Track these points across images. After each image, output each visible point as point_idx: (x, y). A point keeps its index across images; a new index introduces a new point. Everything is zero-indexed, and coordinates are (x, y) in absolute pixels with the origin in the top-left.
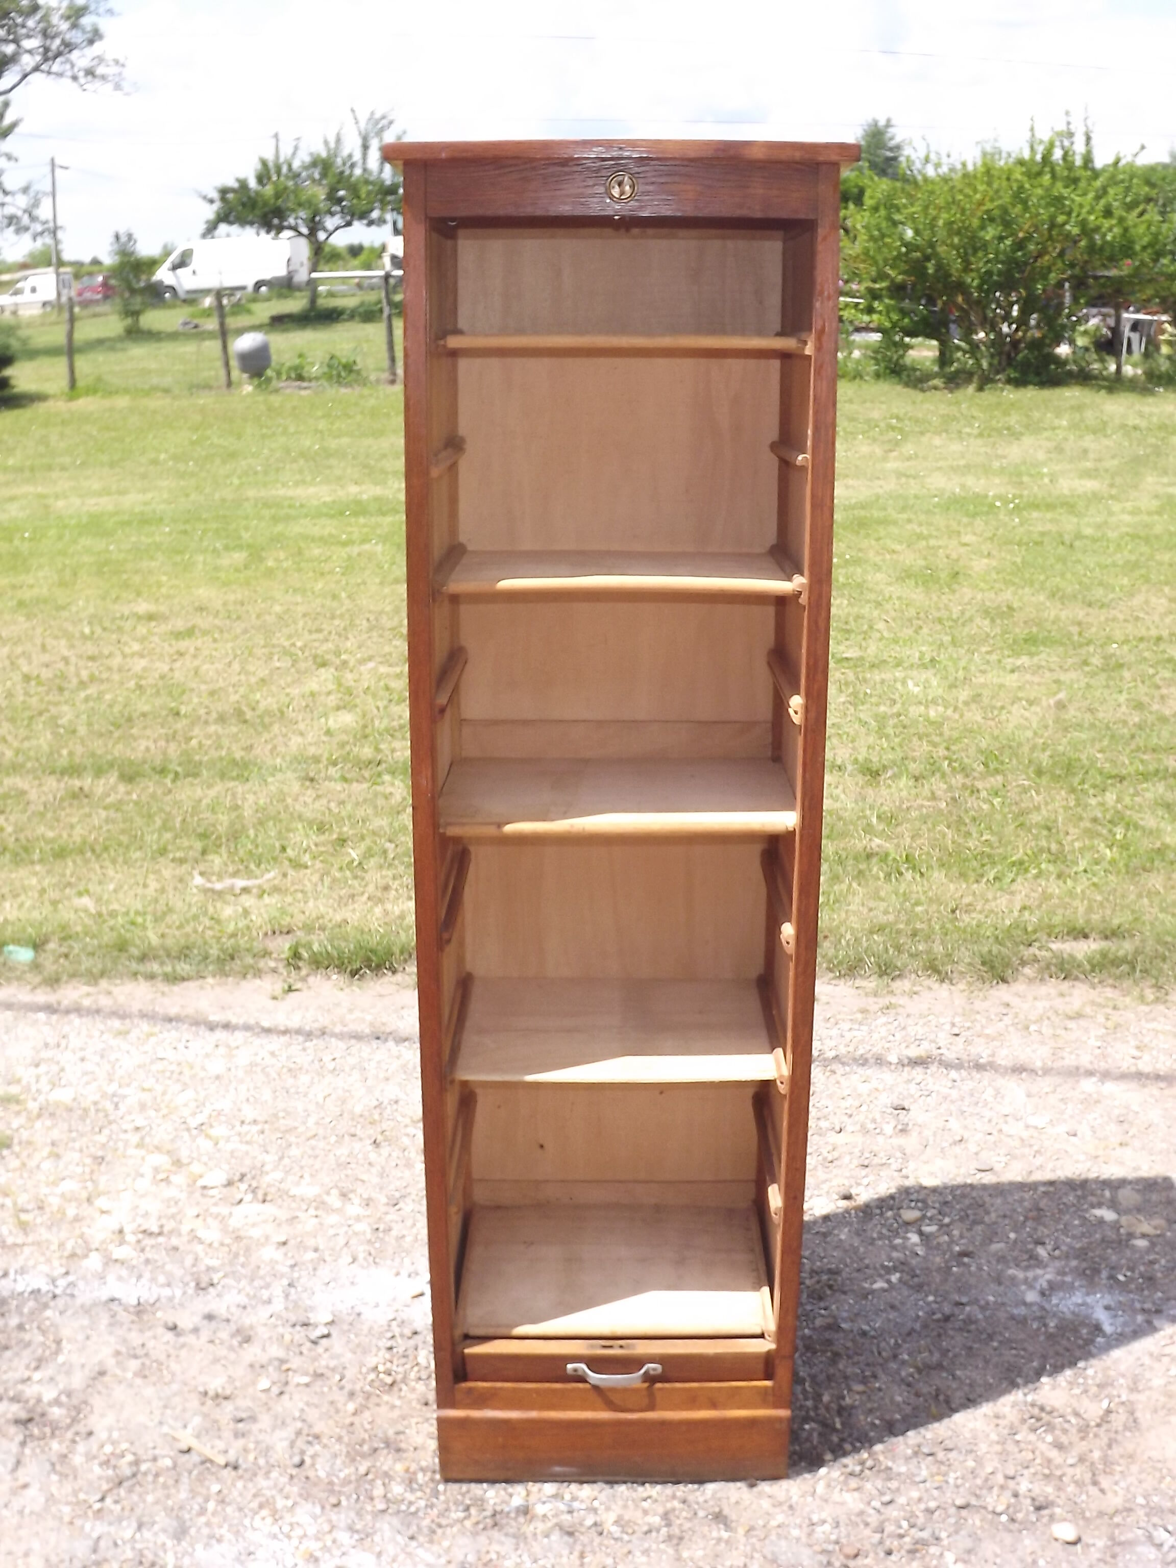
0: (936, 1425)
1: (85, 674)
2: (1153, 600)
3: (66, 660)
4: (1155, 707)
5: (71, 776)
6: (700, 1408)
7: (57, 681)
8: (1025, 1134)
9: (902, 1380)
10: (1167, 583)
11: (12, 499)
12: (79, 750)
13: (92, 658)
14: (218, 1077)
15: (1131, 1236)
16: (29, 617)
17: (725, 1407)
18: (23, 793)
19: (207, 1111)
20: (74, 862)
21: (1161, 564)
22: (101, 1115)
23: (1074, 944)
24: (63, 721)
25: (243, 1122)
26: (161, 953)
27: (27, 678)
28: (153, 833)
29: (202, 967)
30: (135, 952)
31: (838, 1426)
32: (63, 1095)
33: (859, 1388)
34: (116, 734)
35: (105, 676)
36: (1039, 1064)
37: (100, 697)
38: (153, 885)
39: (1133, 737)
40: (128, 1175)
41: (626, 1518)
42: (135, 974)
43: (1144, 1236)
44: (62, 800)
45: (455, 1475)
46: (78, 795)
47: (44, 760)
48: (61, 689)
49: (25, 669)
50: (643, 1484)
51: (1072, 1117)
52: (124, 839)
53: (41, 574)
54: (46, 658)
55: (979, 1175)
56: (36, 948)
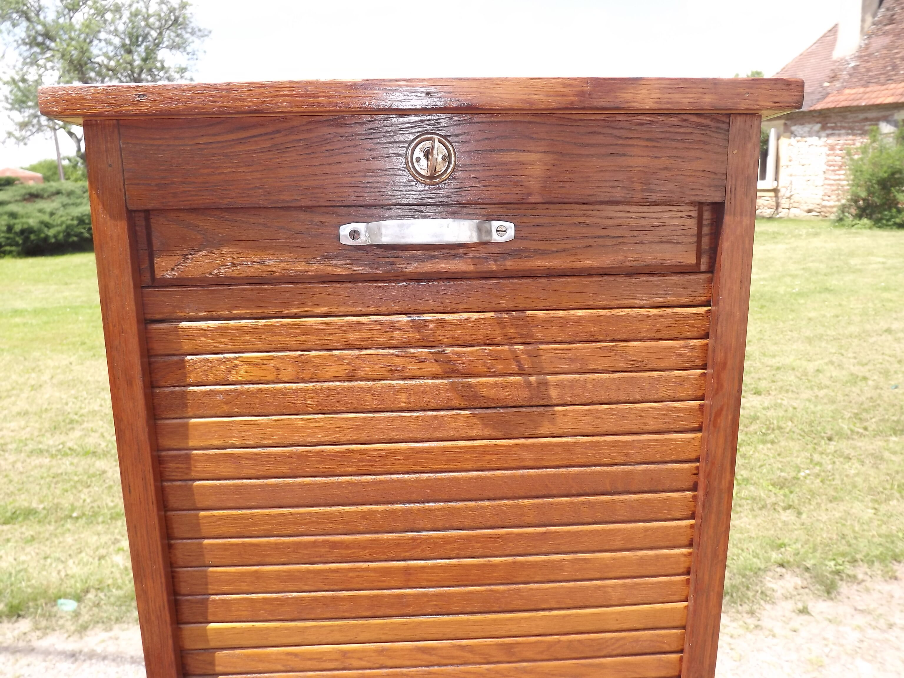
56: (79, 599)
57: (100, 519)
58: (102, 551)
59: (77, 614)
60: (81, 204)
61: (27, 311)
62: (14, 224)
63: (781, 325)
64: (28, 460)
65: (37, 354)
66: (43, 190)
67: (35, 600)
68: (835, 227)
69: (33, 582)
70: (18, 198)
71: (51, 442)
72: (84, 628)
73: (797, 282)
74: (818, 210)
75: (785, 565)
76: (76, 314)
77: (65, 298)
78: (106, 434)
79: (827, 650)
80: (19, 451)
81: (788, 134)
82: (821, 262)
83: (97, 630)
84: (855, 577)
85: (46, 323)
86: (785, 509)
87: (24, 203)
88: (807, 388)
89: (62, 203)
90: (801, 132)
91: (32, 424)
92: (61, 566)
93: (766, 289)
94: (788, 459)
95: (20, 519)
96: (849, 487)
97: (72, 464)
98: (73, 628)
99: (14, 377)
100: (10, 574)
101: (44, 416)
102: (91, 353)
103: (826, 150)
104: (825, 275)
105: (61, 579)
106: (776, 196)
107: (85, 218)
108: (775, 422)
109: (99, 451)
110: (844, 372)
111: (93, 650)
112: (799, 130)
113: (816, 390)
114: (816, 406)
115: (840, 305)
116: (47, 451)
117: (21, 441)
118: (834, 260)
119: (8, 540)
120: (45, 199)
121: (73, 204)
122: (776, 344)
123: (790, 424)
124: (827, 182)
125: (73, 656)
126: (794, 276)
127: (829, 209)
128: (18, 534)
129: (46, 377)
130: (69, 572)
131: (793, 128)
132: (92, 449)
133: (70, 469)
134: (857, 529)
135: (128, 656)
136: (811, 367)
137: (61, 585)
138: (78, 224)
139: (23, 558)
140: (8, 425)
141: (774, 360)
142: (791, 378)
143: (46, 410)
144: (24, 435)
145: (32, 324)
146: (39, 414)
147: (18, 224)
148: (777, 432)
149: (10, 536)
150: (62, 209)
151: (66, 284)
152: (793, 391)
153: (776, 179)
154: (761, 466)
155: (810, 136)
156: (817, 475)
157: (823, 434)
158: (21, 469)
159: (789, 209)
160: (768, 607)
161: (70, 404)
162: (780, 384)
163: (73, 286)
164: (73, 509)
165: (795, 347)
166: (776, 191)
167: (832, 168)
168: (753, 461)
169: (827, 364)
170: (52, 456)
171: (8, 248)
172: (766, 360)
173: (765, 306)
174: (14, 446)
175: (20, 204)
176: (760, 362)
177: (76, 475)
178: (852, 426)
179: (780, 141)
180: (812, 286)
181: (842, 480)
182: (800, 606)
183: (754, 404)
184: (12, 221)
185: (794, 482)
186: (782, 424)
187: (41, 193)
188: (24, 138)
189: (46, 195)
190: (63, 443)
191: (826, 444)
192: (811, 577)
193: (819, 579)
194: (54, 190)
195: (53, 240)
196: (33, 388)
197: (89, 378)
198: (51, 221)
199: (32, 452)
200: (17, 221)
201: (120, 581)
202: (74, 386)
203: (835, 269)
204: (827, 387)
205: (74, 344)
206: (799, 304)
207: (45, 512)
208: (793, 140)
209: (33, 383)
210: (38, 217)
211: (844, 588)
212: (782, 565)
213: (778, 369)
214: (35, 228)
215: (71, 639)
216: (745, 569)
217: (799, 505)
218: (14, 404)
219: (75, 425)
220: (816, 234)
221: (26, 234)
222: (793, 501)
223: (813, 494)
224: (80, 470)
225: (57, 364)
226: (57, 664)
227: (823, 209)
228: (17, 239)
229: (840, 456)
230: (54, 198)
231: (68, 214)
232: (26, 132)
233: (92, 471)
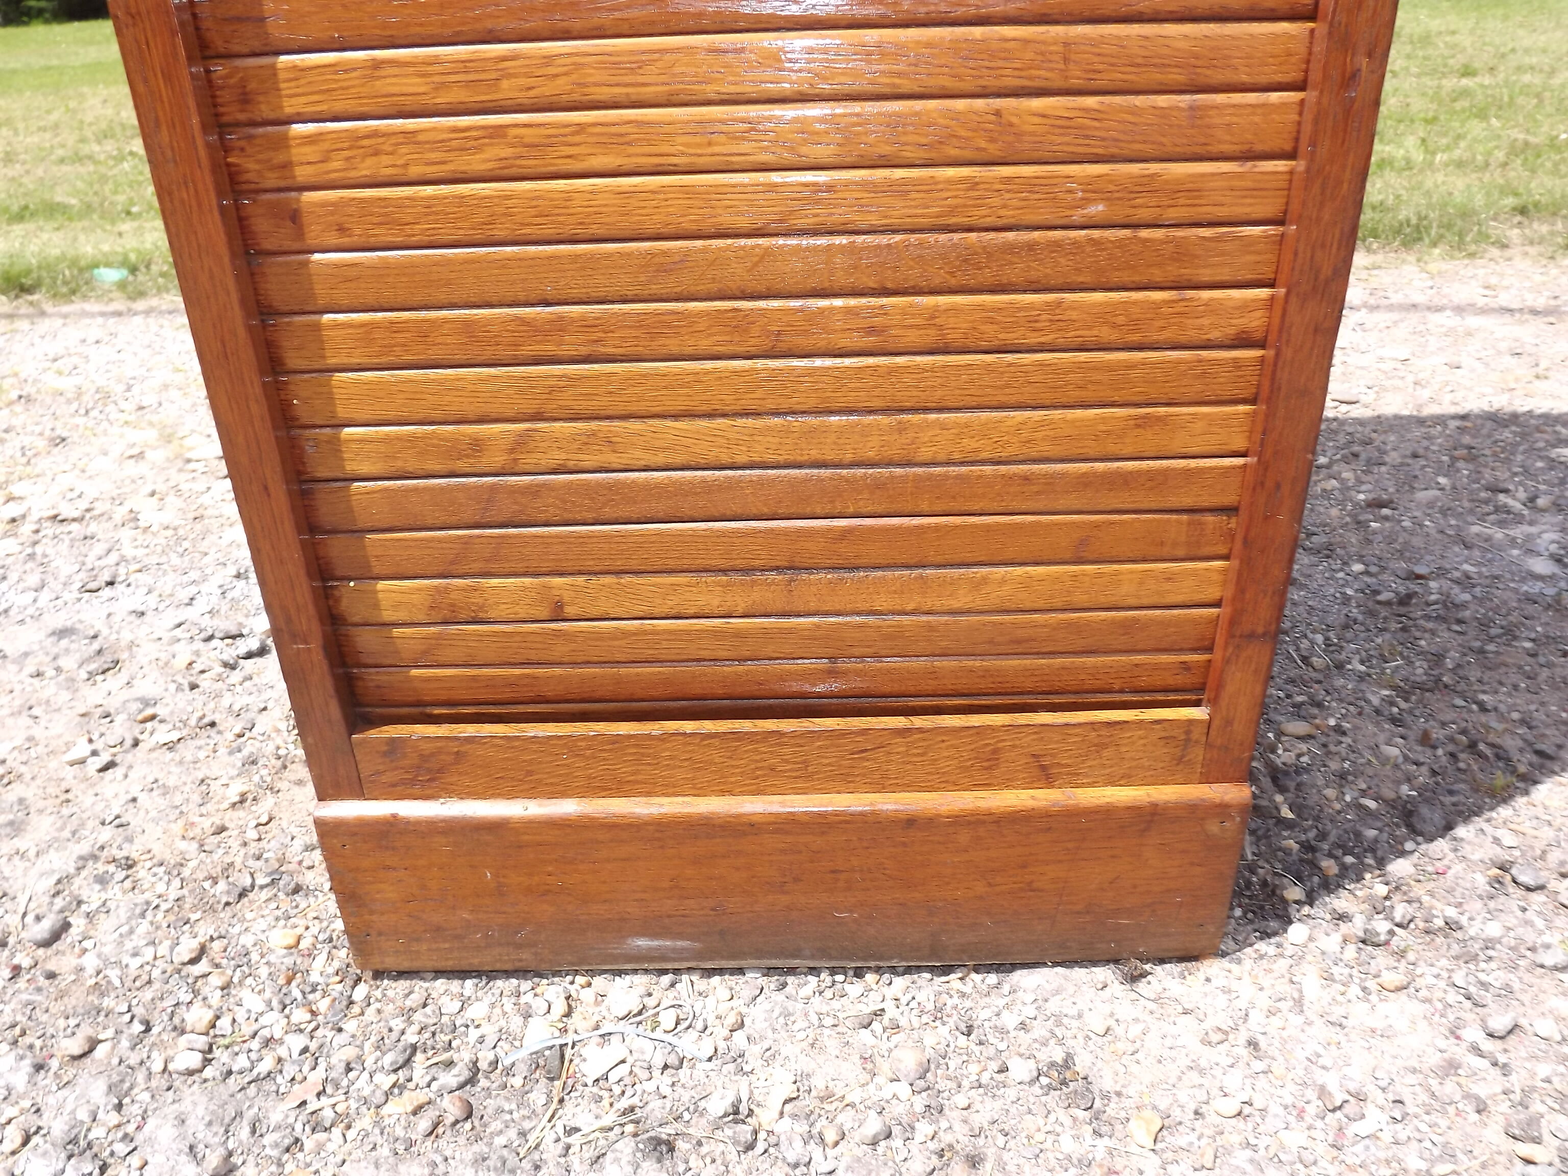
0: (1504, 812)
6: (1008, 784)
8: (1384, 366)
9: (1378, 712)
17: (1075, 779)
31: (1286, 813)
33: (1299, 727)
41: (818, 1083)
45: (390, 962)
50: (859, 973)
51: (1441, 349)
56: (133, 270)
59: (126, 283)
71: (98, 149)
72: (139, 295)
97: (133, 167)
98: (119, 295)
111: (152, 308)
125: (116, 314)
185: (1545, 148)
190: (119, 149)
215: (115, 303)
222: (1542, 165)
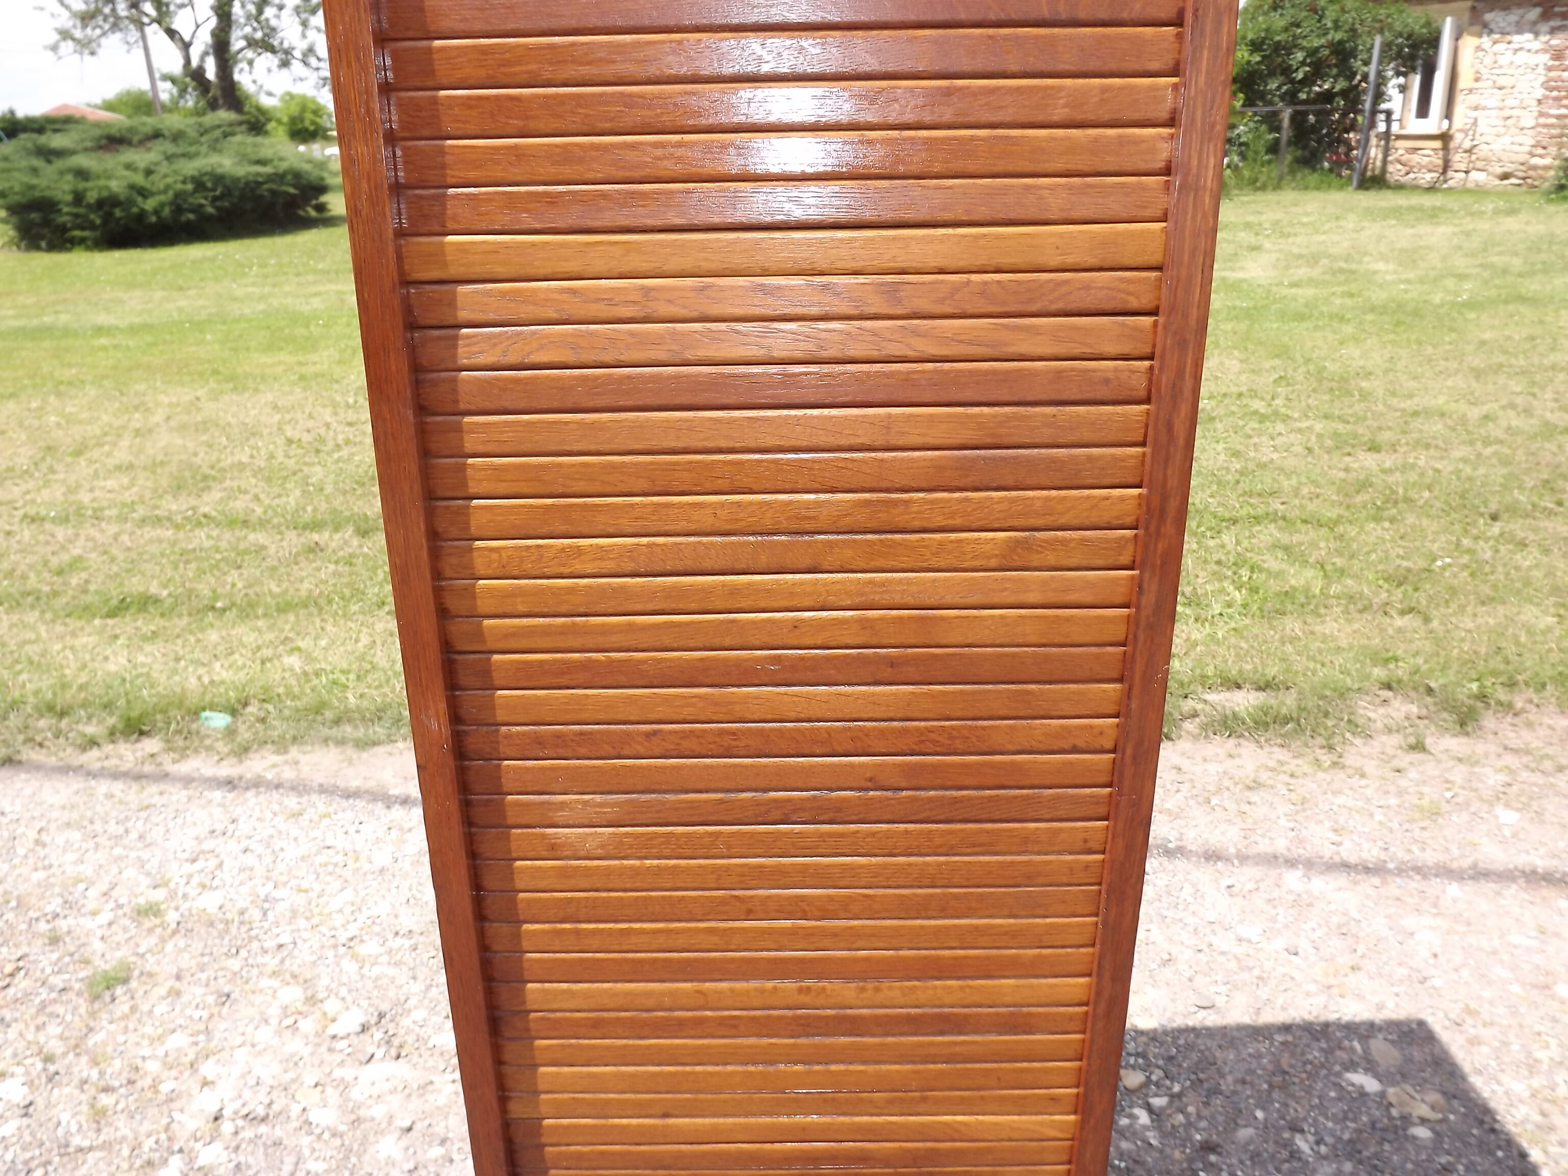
1: (340, 438)
2: (1227, 362)
3: (328, 426)
4: (1252, 454)
5: (312, 530)
7: (316, 444)
8: (1240, 950)
10: (1235, 348)
11: (316, 294)
12: (324, 506)
13: (350, 424)
14: (382, 871)
15: (1406, 1119)
16: (305, 389)
18: (264, 548)
19: (361, 918)
20: (297, 616)
21: (1226, 332)
22: (244, 929)
23: (1228, 695)
24: (313, 480)
25: (397, 934)
26: (356, 715)
27: (290, 442)
28: (374, 585)
29: (394, 730)
30: (329, 714)
32: (210, 902)
34: (359, 492)
35: (358, 439)
36: (1232, 850)
37: (349, 460)
38: (365, 640)
39: (1238, 482)
40: (252, 1020)
42: (326, 741)
43: (1423, 1121)
44: (298, 554)
46: (315, 549)
47: (289, 517)
48: (318, 451)
49: (289, 434)
51: (1286, 926)
52: (347, 592)
53: (325, 353)
54: (310, 424)
55: (1202, 1014)
56: (234, 712)
57: (260, 611)
58: (267, 652)
59: (230, 732)
60: (196, 155)
61: (117, 328)
62: (85, 190)
63: (1429, 350)
64: (139, 532)
65: (141, 387)
66: (131, 130)
67: (164, 711)
68: (1550, 201)
69: (160, 689)
70: (89, 144)
71: (174, 507)
72: (243, 751)
73: (1467, 286)
74: (1521, 174)
75: (1394, 685)
76: (201, 331)
77: (180, 310)
78: (262, 496)
79: (1448, 795)
80: (122, 519)
81: (1477, 28)
82: (1516, 254)
83: (264, 752)
84: (1510, 706)
85: (150, 345)
86: (1403, 613)
87: (100, 154)
88: (1464, 442)
89: (164, 153)
90: (1502, 24)
91: (141, 482)
92: (201, 671)
93: (1409, 296)
94: (1417, 544)
95: (132, 611)
96: (1518, 585)
97: (209, 537)
98: (226, 750)
99: (105, 418)
100: (124, 680)
101: (159, 471)
102: (231, 385)
103: (1545, 58)
104: (1520, 275)
105: (206, 688)
106: (1445, 148)
107: (205, 178)
108: (1401, 491)
109: (253, 519)
110: (1533, 421)
111: (259, 776)
112: (1499, 19)
113: (1479, 445)
114: (1475, 469)
115: (1541, 322)
116: (169, 519)
117: (124, 505)
118: (1539, 251)
119: (116, 637)
120: (136, 146)
121: (184, 155)
122: (1415, 378)
123: (1426, 494)
124: (1542, 120)
125: (230, 784)
126: (1462, 277)
127: (1540, 172)
128: (129, 629)
129: (158, 417)
130: (216, 678)
131: (1488, 17)
132: (242, 516)
133: (208, 544)
134: (1523, 639)
135: (315, 785)
136: (1474, 413)
137: (204, 693)
138: (195, 191)
139: (141, 659)
140: (102, 484)
141: (1409, 402)
142: (1437, 427)
143: (162, 463)
144: (128, 496)
145: (128, 348)
146: (153, 467)
147: (92, 189)
148: (1401, 505)
149: (118, 631)
150: (165, 163)
151: (181, 289)
152: (1437, 447)
153: (1448, 114)
154: (1368, 553)
155: (1520, 32)
156: (1466, 566)
157: (1482, 509)
158: (129, 544)
159: (1467, 172)
160: (1358, 741)
161: (202, 455)
162: (1415, 435)
163: (192, 292)
164: (216, 598)
165: (1449, 383)
166: (1445, 138)
167: (1555, 93)
168: (1355, 546)
169: (1503, 408)
170: (178, 527)
171: (77, 233)
172: (1394, 401)
173: (1404, 323)
174: (113, 512)
175: (93, 155)
176: (1385, 405)
177: (217, 551)
178: (1535, 499)
179: (1460, 42)
180: (1493, 293)
181: (1507, 574)
182: (1412, 740)
183: (1367, 464)
184: (82, 185)
185: (1424, 575)
186: (1413, 494)
187: (128, 135)
188: (90, 41)
189: (136, 139)
190: (193, 508)
191: (1486, 524)
192: (1436, 704)
193: (1448, 704)
194: (148, 130)
195: (153, 219)
196: (137, 433)
197: (230, 419)
198: (148, 186)
199: (143, 521)
200: (90, 184)
201: (296, 690)
202: (206, 430)
203: (1539, 266)
204: (1501, 442)
205: (201, 374)
206: (1466, 320)
207: (171, 600)
208: (1486, 41)
209: (138, 425)
210: (123, 177)
211: (1489, 721)
212: (1389, 687)
213: (1416, 414)
214: (122, 198)
215: (224, 763)
216: (1325, 686)
217: (1428, 607)
218: (109, 455)
219: (212, 484)
220: (1512, 212)
221: (106, 208)
222: (1418, 602)
223: (1453, 591)
224: (224, 545)
225: (174, 400)
226: (206, 793)
227: (1531, 173)
228: (92, 216)
229: (1509, 542)
230: (149, 144)
231: (176, 172)
232: (94, 29)
233: (242, 546)
